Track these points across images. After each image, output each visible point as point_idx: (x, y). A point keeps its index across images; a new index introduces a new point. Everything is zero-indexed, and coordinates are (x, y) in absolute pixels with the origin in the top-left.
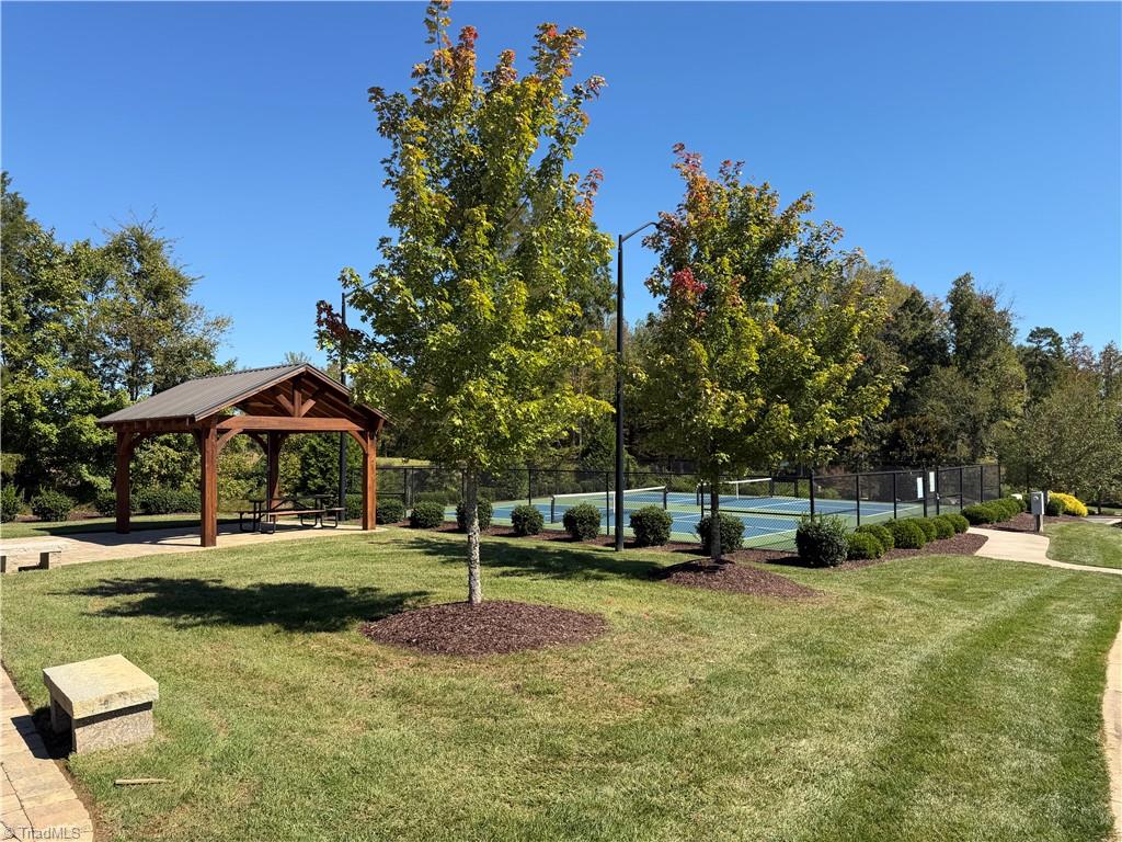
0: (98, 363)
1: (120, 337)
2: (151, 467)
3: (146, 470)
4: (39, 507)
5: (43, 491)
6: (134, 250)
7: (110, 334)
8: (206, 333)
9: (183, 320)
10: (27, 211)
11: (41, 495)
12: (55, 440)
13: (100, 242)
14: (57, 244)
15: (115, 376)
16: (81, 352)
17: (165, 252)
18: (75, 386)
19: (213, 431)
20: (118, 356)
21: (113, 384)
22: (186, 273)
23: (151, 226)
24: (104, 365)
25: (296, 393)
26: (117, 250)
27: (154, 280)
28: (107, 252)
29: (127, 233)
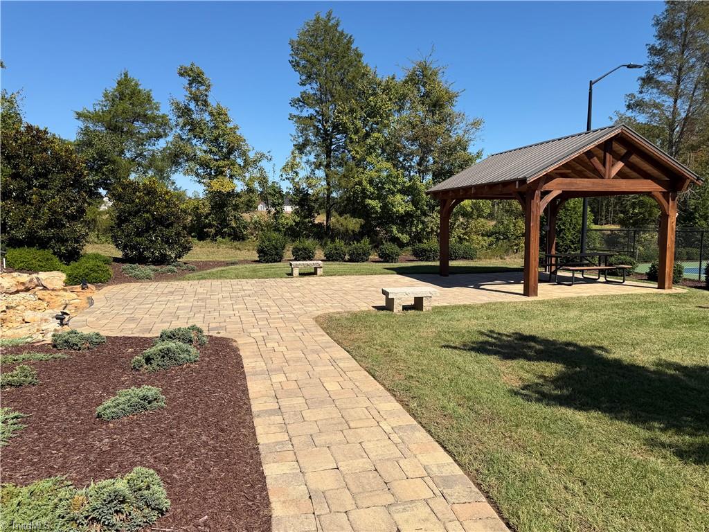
0: (401, 159)
1: (414, 139)
2: (432, 228)
3: (429, 230)
4: (383, 253)
5: (384, 242)
6: (421, 77)
7: (408, 139)
8: (465, 132)
9: (451, 124)
10: (363, 59)
11: (383, 244)
12: (379, 210)
13: (401, 77)
14: (379, 78)
15: (410, 166)
16: (392, 152)
17: (439, 78)
18: (389, 176)
19: (538, 193)
20: (412, 153)
21: (410, 172)
22: (453, 89)
23: (431, 58)
24: (404, 160)
25: (608, 155)
26: (411, 80)
27: (434, 97)
28: (406, 82)
29: (417, 67)
